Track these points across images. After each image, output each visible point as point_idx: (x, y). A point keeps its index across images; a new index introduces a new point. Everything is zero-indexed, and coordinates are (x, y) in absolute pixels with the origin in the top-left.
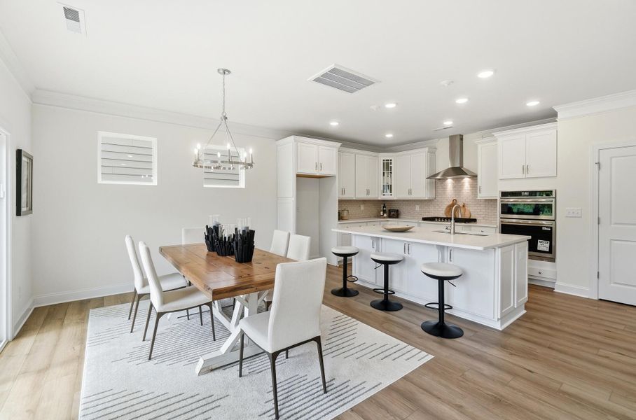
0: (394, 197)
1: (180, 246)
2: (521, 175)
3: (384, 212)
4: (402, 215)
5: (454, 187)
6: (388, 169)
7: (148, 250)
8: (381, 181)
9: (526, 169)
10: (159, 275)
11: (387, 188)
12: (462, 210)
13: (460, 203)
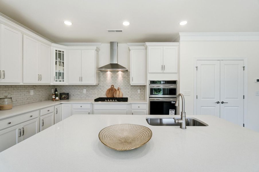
0: (65, 83)
2: (160, 71)
3: (56, 95)
4: (72, 97)
5: (112, 77)
6: (60, 57)
8: (54, 69)
9: (163, 68)
11: (60, 75)
12: (118, 92)
13: (116, 88)
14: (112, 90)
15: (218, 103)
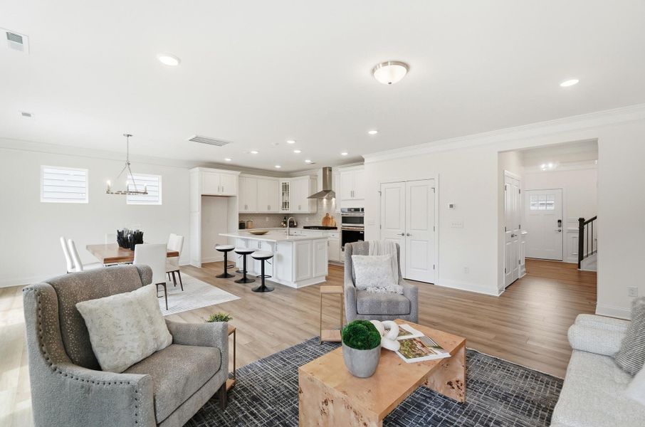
0: (291, 211)
1: (104, 245)
2: (350, 198)
5: (327, 204)
6: (286, 190)
7: (73, 243)
8: (281, 199)
9: (352, 194)
10: (83, 263)
11: (285, 204)
12: (331, 221)
13: (330, 216)
14: (327, 218)
15: (403, 235)
